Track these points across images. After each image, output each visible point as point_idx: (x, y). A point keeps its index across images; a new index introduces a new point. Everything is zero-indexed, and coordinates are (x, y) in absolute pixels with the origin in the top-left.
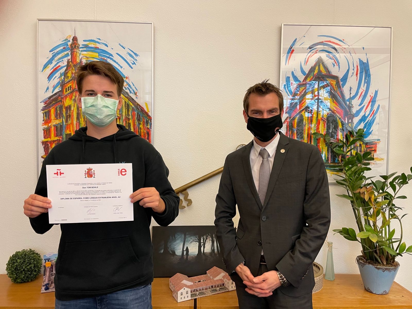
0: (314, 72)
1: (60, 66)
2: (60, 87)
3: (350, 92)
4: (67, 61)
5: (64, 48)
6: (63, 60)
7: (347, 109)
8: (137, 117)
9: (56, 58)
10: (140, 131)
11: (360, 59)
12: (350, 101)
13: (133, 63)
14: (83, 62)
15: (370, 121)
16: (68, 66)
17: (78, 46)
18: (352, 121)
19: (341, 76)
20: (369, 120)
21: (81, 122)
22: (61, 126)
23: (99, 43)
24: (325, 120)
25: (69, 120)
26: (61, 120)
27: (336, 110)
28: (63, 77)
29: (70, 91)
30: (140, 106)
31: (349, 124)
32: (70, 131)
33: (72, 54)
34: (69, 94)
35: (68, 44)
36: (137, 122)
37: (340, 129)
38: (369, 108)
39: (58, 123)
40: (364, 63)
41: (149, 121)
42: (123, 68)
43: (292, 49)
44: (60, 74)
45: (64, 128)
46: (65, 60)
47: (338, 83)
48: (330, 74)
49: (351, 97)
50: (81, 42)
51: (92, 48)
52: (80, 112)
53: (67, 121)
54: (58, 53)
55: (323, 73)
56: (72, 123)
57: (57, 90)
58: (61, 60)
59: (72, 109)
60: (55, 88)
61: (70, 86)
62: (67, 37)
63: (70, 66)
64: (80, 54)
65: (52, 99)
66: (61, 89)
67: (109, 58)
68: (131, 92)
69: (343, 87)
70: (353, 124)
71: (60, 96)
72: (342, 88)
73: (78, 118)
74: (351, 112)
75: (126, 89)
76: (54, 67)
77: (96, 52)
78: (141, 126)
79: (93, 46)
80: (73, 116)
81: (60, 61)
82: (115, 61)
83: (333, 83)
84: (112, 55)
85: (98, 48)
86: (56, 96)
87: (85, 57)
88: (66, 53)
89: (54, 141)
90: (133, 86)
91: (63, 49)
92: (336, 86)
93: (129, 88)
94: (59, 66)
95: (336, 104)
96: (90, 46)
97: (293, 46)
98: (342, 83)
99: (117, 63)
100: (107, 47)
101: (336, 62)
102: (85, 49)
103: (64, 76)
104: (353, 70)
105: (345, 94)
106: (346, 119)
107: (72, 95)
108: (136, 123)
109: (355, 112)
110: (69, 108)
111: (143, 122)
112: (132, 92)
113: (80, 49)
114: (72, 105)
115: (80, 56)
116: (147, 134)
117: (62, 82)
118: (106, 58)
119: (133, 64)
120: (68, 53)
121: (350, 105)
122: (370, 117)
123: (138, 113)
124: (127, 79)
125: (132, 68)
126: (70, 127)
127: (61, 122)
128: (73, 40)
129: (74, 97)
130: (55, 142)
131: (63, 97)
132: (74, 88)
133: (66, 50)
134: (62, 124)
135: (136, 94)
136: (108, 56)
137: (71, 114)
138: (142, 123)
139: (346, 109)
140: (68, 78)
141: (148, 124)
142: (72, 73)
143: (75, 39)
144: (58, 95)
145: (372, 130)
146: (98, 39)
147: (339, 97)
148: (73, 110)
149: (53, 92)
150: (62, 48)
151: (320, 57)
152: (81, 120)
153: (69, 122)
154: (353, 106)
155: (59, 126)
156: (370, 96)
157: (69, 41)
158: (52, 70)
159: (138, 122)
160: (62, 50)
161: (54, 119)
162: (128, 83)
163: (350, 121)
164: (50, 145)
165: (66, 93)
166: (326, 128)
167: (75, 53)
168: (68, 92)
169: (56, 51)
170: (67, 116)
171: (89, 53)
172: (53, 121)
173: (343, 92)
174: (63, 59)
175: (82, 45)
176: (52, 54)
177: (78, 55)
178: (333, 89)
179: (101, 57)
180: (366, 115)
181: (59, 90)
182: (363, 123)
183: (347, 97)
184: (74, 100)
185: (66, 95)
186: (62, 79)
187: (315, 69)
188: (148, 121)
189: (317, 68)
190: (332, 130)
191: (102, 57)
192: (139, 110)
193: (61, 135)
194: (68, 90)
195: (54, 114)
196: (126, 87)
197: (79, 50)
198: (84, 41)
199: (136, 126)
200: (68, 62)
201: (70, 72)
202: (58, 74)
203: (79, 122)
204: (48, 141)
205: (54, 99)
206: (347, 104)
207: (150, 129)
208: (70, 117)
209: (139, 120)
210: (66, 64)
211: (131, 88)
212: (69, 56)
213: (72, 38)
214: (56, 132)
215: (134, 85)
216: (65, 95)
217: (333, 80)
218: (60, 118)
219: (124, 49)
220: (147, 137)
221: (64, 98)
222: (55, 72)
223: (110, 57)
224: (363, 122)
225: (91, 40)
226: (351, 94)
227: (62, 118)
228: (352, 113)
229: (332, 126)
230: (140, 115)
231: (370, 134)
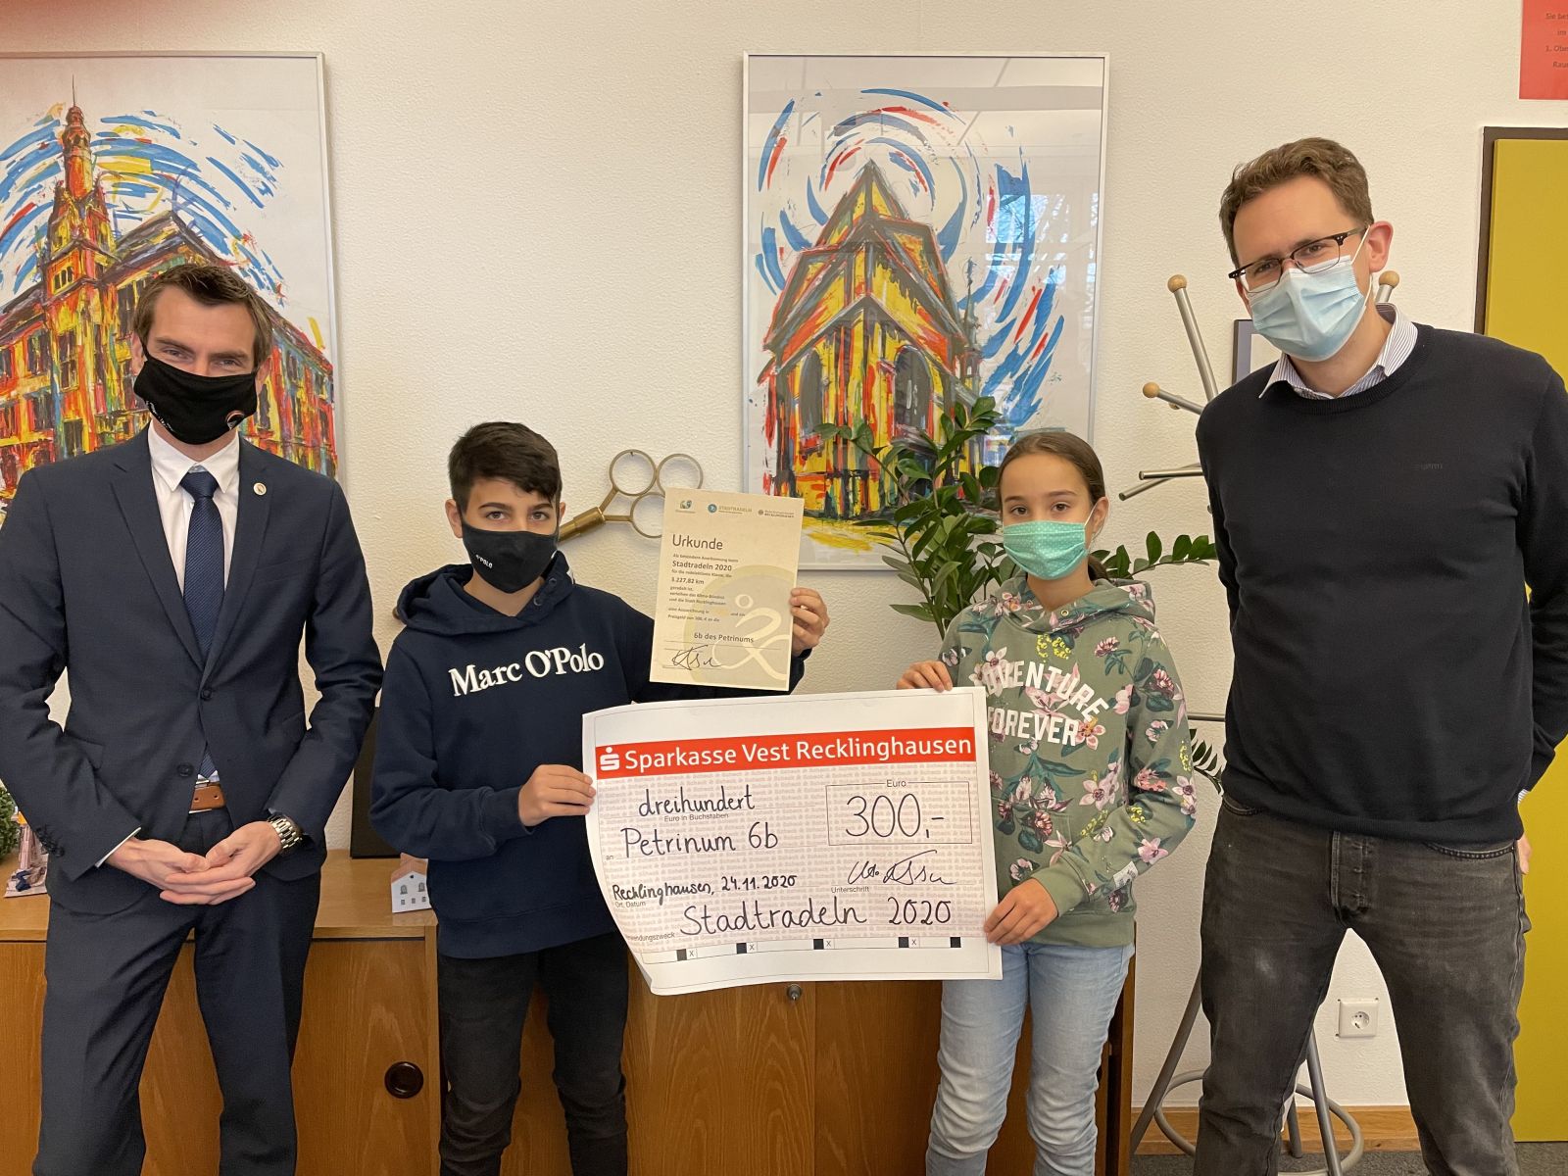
0: (853, 212)
1: (34, 205)
2: (38, 272)
3: (968, 277)
4: (53, 187)
5: (44, 146)
6: (41, 186)
7: (960, 331)
8: (285, 364)
9: (20, 181)
10: (299, 410)
11: (999, 168)
12: (970, 305)
13: (263, 188)
14: (104, 191)
15: (1031, 369)
16: (58, 204)
17: (85, 140)
18: (975, 370)
19: (938, 227)
20: (1030, 367)
21: (109, 384)
22: (49, 398)
23: (150, 126)
24: (892, 370)
25: (73, 378)
26: (48, 378)
27: (923, 335)
28: (44, 239)
29: (68, 283)
30: (293, 329)
31: (967, 380)
32: (78, 412)
33: (67, 166)
34: (65, 294)
35: (53, 134)
36: (288, 382)
37: (938, 398)
38: (1031, 326)
39: (40, 389)
40: (1012, 180)
41: (326, 379)
42: (231, 208)
43: (779, 138)
44: (34, 232)
45: (57, 404)
46: (49, 184)
47: (929, 249)
48: (904, 219)
49: (972, 293)
50: (93, 126)
51: (129, 142)
52: (105, 351)
53: (65, 382)
54: (25, 164)
55: (881, 217)
56: (82, 388)
57: (29, 283)
58: (35, 186)
59: (79, 343)
60: (21, 275)
61: (69, 268)
62: (50, 112)
63: (65, 203)
64: (93, 165)
65: (14, 310)
66: (39, 280)
67: (184, 173)
68: (261, 285)
69: (945, 262)
70: (980, 381)
71: (37, 301)
72: (941, 263)
73: (99, 371)
74: (971, 343)
75: (246, 275)
76: (14, 209)
77: (143, 156)
78: (301, 394)
79: (132, 136)
80: (83, 364)
81: (31, 188)
82: (204, 185)
83: (912, 247)
84: (194, 166)
85: (148, 142)
86: (27, 301)
87: (108, 175)
88: (49, 161)
89: (30, 446)
90: (267, 263)
91: (40, 149)
92: (925, 258)
93: (256, 270)
94: (32, 205)
95: (925, 318)
96: (123, 136)
97: (781, 128)
98: (942, 247)
99: (212, 190)
100: (179, 138)
101: (924, 178)
102: (108, 147)
103: (48, 237)
104: (979, 202)
105: (951, 284)
106: (958, 365)
107: (77, 298)
108: (285, 384)
109: (986, 341)
110: (67, 340)
111: (307, 380)
112: (267, 283)
113: (94, 149)
114: (79, 330)
115: (93, 169)
116: (321, 418)
117: (43, 257)
118: (175, 176)
119: (263, 192)
120: (56, 163)
121: (969, 319)
122: (1033, 357)
123: (288, 353)
124: (246, 244)
125: (260, 205)
126: (76, 398)
127: (49, 384)
128: (68, 118)
129: (81, 305)
130: (35, 449)
131: (48, 303)
132: (80, 276)
133: (48, 152)
134: (50, 391)
135: (277, 290)
136: (183, 168)
137: (77, 360)
138: (302, 384)
139: (957, 331)
140: (61, 243)
141: (321, 387)
142: (72, 227)
143: (75, 116)
144: (32, 297)
145: (1039, 401)
146: (146, 112)
147: (932, 293)
148: (83, 346)
149: (16, 290)
150: (36, 146)
151: (872, 162)
152: (108, 377)
153: (74, 384)
154: (980, 322)
155: (42, 396)
156: (1034, 289)
157: (58, 123)
158: (11, 218)
159: (290, 380)
160: (36, 151)
161: (25, 377)
162: (253, 257)
163: (969, 371)
164: (17, 458)
165: (56, 293)
166: (892, 397)
167: (78, 160)
168: (62, 288)
169: (17, 157)
170: (64, 366)
171: (123, 160)
172: (22, 381)
173: (946, 278)
174: (41, 183)
175: (98, 134)
176: (8, 167)
177: (87, 166)
178: (912, 269)
179: (159, 172)
180: (1021, 352)
181: (34, 280)
182: (1011, 377)
183: (959, 292)
184: (83, 312)
185: (58, 298)
186: (43, 245)
187: (856, 201)
188: (322, 379)
189: (861, 199)
190: (913, 400)
191: (165, 173)
192: (291, 341)
193: (51, 424)
194: (64, 283)
195: (25, 359)
196: (247, 269)
197: (90, 152)
198: (102, 121)
199: (285, 393)
200: (58, 192)
201: (66, 223)
202: (28, 232)
203: (104, 384)
204: (12, 446)
205: (21, 310)
206: (959, 316)
207: (329, 401)
208: (73, 367)
209: (292, 375)
210: (51, 197)
211: (261, 270)
212: (60, 171)
213: (67, 111)
214: (34, 418)
215: (270, 262)
216: (54, 298)
217: (914, 238)
218: (43, 371)
219: (233, 142)
220: (320, 428)
221: (54, 307)
222: (18, 224)
223: (190, 170)
224: (1010, 374)
225: (126, 117)
226: (970, 282)
227: (49, 371)
228: (976, 346)
229: (913, 390)
230: (294, 360)
231: (1032, 413)
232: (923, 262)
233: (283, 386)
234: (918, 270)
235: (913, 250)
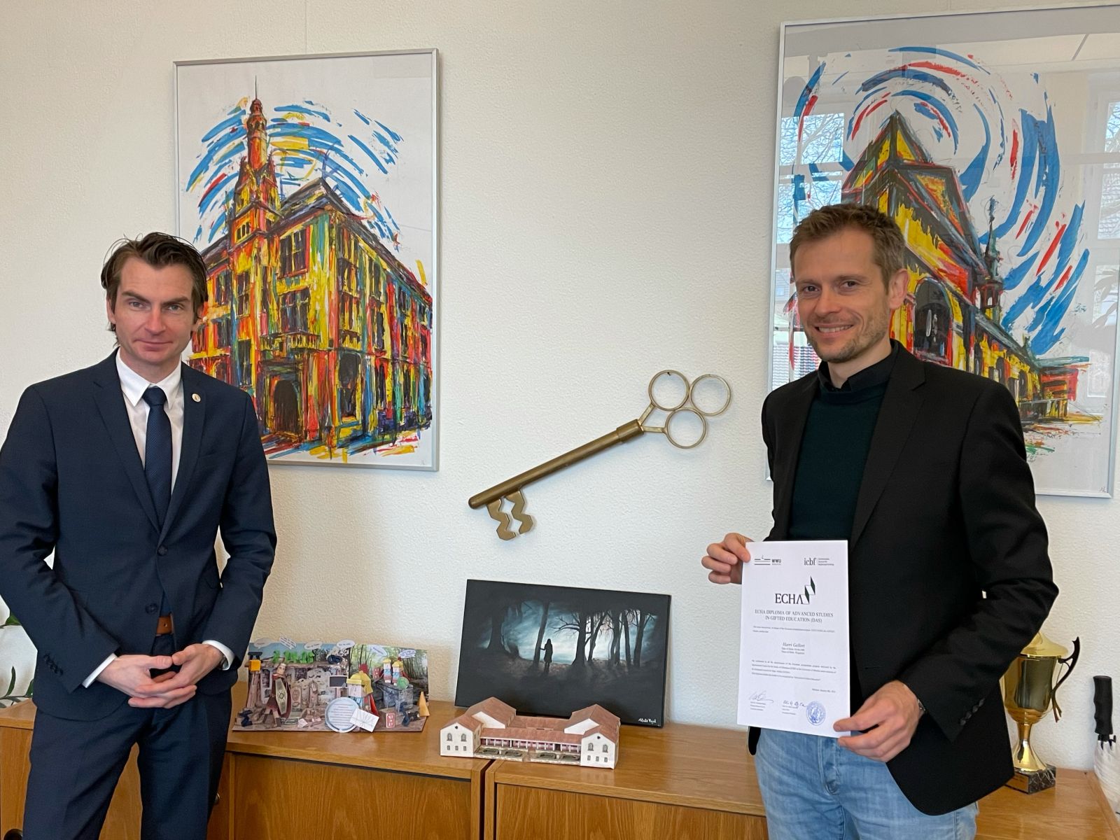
0: (878, 158)
1: (226, 175)
2: (226, 226)
3: (990, 214)
4: (239, 161)
5: (234, 130)
6: (230, 161)
7: (981, 264)
8: (397, 297)
9: (217, 157)
10: (406, 334)
11: (1023, 112)
12: (991, 240)
13: (388, 158)
14: (275, 164)
15: (1054, 300)
16: (242, 174)
17: (263, 124)
18: (996, 301)
19: (960, 169)
20: (1053, 298)
21: (271, 312)
22: (229, 323)
23: (309, 112)
24: (912, 301)
25: (246, 308)
26: (229, 308)
27: (944, 269)
28: (231, 202)
29: (246, 235)
30: (404, 269)
31: (987, 310)
32: (248, 334)
33: (250, 145)
34: (244, 243)
35: (240, 120)
36: (399, 311)
37: (958, 326)
38: (1054, 260)
39: (223, 316)
40: (1037, 124)
41: (427, 309)
42: (364, 174)
43: (811, 96)
44: (224, 196)
45: (235, 328)
46: (236, 159)
47: (952, 190)
48: (927, 163)
49: (994, 229)
50: (269, 114)
51: (293, 126)
52: (269, 286)
53: (240, 311)
54: (220, 144)
55: (905, 161)
56: (252, 315)
57: (219, 235)
58: (227, 161)
59: (252, 281)
60: (214, 229)
61: (247, 223)
62: (239, 104)
63: (247, 173)
64: (268, 144)
65: (208, 255)
66: (227, 233)
67: (332, 148)
68: (383, 235)
69: (967, 200)
70: (1000, 310)
71: (225, 248)
72: (963, 202)
73: (265, 303)
74: (992, 276)
75: (372, 227)
76: (211, 179)
77: (302, 136)
78: (408, 321)
79: (296, 121)
80: (254, 297)
81: (224, 162)
82: (346, 157)
83: (935, 188)
84: (339, 142)
85: (307, 125)
86: (218, 248)
87: (278, 151)
88: (237, 142)
89: (214, 359)
90: (388, 217)
91: (231, 132)
92: (947, 198)
93: (380, 223)
94: (224, 175)
95: (945, 252)
96: (290, 121)
97: (813, 87)
98: (964, 187)
99: (351, 161)
100: (329, 121)
101: (947, 125)
102: (279, 130)
103: (234, 200)
104: (1002, 145)
105: (972, 221)
106: (978, 296)
107: (252, 246)
108: (397, 313)
109: (1007, 274)
110: (244, 277)
111: (413, 310)
112: (387, 233)
113: (269, 132)
114: (253, 271)
115: (267, 147)
116: (422, 341)
117: (230, 215)
118: (325, 151)
119: (387, 162)
120: (242, 143)
121: (990, 253)
122: (1057, 288)
123: (400, 289)
124: (374, 202)
125: (385, 172)
126: (247, 323)
127: (229, 312)
128: (252, 109)
129: (255, 251)
130: (217, 361)
131: (232, 250)
132: (254, 230)
133: (237, 133)
134: (229, 317)
135: (394, 239)
136: (331, 144)
137: (249, 294)
138: (409, 313)
139: (978, 265)
140: (243, 204)
141: (423, 316)
142: (251, 191)
143: (256, 106)
144: (221, 246)
145: (1063, 330)
146: (307, 102)
147: (953, 230)
148: (255, 283)
149: (210, 240)
150: (228, 130)
151: (897, 113)
152: (270, 307)
153: (246, 313)
154: (1001, 256)
155: (224, 321)
156: (1057, 224)
157: (244, 112)
158: (209, 185)
159: (401, 310)
160: (228, 135)
161: (213, 306)
162: (377, 212)
163: (990, 302)
165: (238, 242)
166: (912, 324)
167: (258, 140)
168: (242, 239)
169: (215, 139)
170: (241, 298)
171: (288, 140)
172: (211, 309)
173: (968, 216)
174: (231, 159)
175: (272, 120)
176: (209, 146)
177: (264, 145)
178: (934, 207)
179: (314, 148)
180: (1043, 283)
181: (223, 233)
182: (1033, 307)
183: (980, 227)
184: (256, 257)
185: (239, 247)
186: (231, 206)
187: (881, 148)
188: (424, 309)
189: (886, 146)
190: (932, 328)
191: (318, 149)
192: (402, 279)
193: (229, 343)
194: (244, 235)
195: (214, 293)
196: (373, 222)
197: (266, 134)
198: (276, 110)
199: (396, 321)
200: (243, 165)
201: (247, 189)
202: (220, 196)
203: (268, 313)
204: (202, 359)
205: (213, 256)
206: (980, 250)
207: (428, 328)
208: (247, 299)
209: (402, 306)
210: (237, 168)
211: (383, 222)
212: (244, 149)
213: (251, 103)
214: (217, 338)
215: (390, 217)
216: (236, 246)
217: (935, 180)
218: (227, 303)
219: (368, 123)
220: (421, 349)
221: (235, 253)
222: (213, 191)
223: (336, 146)
224: (1032, 304)
225: (293, 106)
226: (992, 219)
227: (230, 302)
228: (996, 278)
229: (933, 318)
230: (404, 293)
231: (1054, 342)
232: (945, 202)
233: (395, 315)
234: (939, 209)
235: (935, 191)
